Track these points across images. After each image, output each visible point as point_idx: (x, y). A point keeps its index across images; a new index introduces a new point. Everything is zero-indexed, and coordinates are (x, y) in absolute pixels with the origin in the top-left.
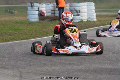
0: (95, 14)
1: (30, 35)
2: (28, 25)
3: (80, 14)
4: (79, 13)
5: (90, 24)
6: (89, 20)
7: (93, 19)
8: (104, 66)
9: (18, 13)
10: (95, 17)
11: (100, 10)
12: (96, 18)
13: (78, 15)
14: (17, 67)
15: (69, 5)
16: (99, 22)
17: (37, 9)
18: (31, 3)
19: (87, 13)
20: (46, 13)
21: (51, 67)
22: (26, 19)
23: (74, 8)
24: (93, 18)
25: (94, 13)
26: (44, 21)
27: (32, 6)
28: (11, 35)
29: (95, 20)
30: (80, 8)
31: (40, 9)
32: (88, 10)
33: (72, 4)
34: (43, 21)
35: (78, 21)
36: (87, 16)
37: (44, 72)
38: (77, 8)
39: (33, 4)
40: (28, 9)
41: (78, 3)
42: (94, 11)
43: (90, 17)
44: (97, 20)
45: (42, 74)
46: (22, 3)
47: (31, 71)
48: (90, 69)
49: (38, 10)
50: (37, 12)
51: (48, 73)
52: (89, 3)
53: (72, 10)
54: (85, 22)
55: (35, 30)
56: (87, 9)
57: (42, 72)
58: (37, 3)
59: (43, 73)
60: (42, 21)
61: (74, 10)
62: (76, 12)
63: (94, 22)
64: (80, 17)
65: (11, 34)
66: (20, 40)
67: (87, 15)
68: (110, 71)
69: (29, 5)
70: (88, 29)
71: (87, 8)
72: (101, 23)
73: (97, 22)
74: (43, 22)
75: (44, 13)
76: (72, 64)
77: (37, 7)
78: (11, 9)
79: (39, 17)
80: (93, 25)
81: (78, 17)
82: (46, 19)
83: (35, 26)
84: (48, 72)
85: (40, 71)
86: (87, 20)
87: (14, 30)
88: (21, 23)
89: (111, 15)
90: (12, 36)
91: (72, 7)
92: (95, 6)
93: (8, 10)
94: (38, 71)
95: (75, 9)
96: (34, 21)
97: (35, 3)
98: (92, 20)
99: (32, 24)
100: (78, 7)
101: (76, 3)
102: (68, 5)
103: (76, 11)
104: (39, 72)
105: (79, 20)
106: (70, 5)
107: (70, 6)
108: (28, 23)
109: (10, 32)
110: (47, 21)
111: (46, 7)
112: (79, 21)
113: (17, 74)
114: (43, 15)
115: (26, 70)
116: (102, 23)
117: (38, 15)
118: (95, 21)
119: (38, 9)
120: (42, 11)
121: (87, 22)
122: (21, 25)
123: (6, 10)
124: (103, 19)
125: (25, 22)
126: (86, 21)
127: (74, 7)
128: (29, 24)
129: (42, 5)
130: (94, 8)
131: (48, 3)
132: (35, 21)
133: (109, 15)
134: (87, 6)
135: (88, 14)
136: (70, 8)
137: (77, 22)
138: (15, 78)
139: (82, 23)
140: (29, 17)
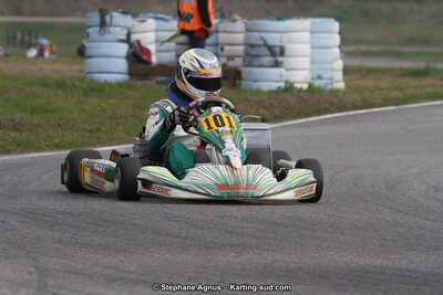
0: (339, 64)
1: (91, 131)
2: (85, 95)
3: (282, 62)
4: (280, 59)
5: (318, 100)
6: (318, 83)
7: (332, 84)
8: (356, 260)
9: (55, 48)
10: (339, 75)
11: (364, 48)
12: (344, 80)
13: (277, 65)
14: (28, 251)
15: (243, 25)
16: (355, 96)
17: (124, 37)
18: (103, 13)
19: (311, 57)
20: (158, 51)
21: (156, 255)
22: (82, 71)
23: (262, 38)
24: (331, 79)
25: (336, 60)
26: (149, 83)
27: (103, 24)
28: (18, 130)
29: (341, 85)
30: (285, 40)
31: (134, 37)
32: (313, 47)
33: (254, 21)
34: (143, 82)
35: (274, 86)
36: (311, 70)
37: (130, 271)
38: (273, 39)
39: (108, 18)
40: (88, 35)
41: (279, 19)
42: (337, 50)
43: (321, 73)
44: (347, 86)
45: (121, 279)
46: (73, 12)
47: (80, 267)
48: (301, 268)
49: (128, 40)
50: (123, 49)
51: (143, 278)
52: (317, 20)
53: (253, 46)
54: (301, 90)
55: (110, 114)
56: (310, 43)
57: (119, 270)
58: (125, 13)
59: (124, 275)
60: (139, 83)
61: (260, 46)
62: (268, 53)
63: (334, 92)
64: (282, 70)
65: (18, 127)
66: (51, 150)
67: (308, 65)
68: (378, 279)
69: (95, 18)
70: (310, 119)
71: (312, 38)
72: (359, 99)
73: (345, 93)
74: (143, 86)
75: (148, 52)
76: (238, 246)
77: (123, 27)
78: (30, 34)
79: (130, 66)
80: (332, 103)
81: (276, 70)
82: (155, 76)
83: (111, 101)
84: (143, 275)
85: (116, 268)
86: (310, 85)
87: (34, 112)
88: (61, 85)
89: (401, 70)
90: (21, 132)
91: (257, 34)
92: (340, 33)
93: (19, 36)
94: (109, 267)
95: (265, 41)
96: (109, 80)
97: (115, 14)
98: (329, 87)
99: (102, 91)
100: (277, 35)
101: (272, 20)
102: (240, 25)
103: (270, 48)
104: (109, 272)
105: (277, 81)
106: (246, 25)
107: (248, 30)
108: (85, 85)
109: (18, 116)
110: (158, 83)
111: (157, 30)
112: (279, 88)
113: (29, 277)
114: (145, 58)
115: (61, 261)
116: (363, 99)
117: (127, 57)
118: (338, 91)
119: (129, 35)
120: (143, 44)
121: (306, 91)
122: (60, 92)
123: (11, 34)
124: (369, 82)
125: (77, 83)
126: (305, 86)
127: (263, 34)
128: (92, 90)
129: (143, 21)
130: (337, 39)
131: (167, 17)
132: (114, 81)
133: (392, 69)
134: (312, 32)
135: (312, 62)
136: (246, 37)
137: (273, 91)
138: (18, 291)
139: (288, 95)
140: (92, 63)
